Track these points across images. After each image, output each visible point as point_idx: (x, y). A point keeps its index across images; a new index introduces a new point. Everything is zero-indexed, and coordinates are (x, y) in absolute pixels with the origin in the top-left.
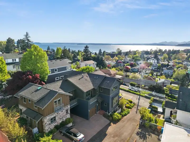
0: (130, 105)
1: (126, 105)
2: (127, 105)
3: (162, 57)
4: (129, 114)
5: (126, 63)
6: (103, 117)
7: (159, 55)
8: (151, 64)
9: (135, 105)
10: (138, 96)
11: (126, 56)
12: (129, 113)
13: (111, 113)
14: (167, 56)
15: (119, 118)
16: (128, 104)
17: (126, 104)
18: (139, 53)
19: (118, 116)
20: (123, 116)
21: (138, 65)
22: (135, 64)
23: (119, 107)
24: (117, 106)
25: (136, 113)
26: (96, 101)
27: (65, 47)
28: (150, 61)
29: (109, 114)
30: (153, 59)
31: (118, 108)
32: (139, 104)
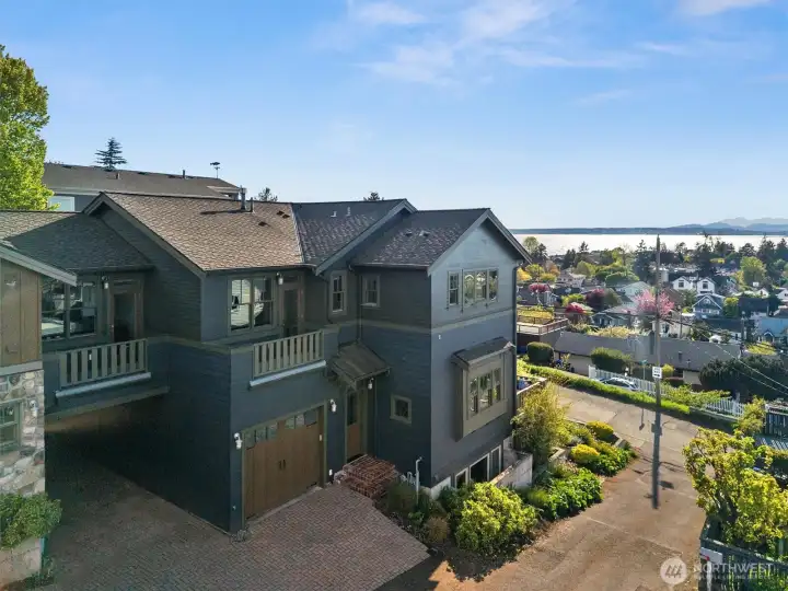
0: (603, 452)
1: (574, 449)
2: (581, 448)
3: (740, 274)
4: (595, 507)
5: (566, 294)
6: (378, 515)
7: (721, 266)
8: (688, 301)
9: (634, 456)
10: (650, 416)
11: (569, 270)
12: (597, 500)
13: (447, 482)
14: (762, 267)
15: (511, 526)
16: (586, 442)
17: (574, 444)
18: (625, 257)
19: (499, 508)
20: (548, 516)
21: (626, 300)
22: (610, 296)
23: (516, 446)
24: (506, 442)
25: (656, 504)
26: (322, 369)
27: (268, 190)
28: (681, 285)
29: (434, 491)
30: (695, 279)
31: (511, 455)
32: (661, 453)
